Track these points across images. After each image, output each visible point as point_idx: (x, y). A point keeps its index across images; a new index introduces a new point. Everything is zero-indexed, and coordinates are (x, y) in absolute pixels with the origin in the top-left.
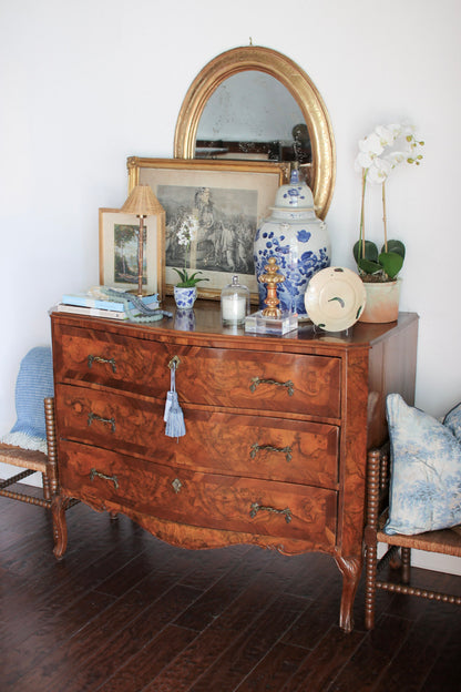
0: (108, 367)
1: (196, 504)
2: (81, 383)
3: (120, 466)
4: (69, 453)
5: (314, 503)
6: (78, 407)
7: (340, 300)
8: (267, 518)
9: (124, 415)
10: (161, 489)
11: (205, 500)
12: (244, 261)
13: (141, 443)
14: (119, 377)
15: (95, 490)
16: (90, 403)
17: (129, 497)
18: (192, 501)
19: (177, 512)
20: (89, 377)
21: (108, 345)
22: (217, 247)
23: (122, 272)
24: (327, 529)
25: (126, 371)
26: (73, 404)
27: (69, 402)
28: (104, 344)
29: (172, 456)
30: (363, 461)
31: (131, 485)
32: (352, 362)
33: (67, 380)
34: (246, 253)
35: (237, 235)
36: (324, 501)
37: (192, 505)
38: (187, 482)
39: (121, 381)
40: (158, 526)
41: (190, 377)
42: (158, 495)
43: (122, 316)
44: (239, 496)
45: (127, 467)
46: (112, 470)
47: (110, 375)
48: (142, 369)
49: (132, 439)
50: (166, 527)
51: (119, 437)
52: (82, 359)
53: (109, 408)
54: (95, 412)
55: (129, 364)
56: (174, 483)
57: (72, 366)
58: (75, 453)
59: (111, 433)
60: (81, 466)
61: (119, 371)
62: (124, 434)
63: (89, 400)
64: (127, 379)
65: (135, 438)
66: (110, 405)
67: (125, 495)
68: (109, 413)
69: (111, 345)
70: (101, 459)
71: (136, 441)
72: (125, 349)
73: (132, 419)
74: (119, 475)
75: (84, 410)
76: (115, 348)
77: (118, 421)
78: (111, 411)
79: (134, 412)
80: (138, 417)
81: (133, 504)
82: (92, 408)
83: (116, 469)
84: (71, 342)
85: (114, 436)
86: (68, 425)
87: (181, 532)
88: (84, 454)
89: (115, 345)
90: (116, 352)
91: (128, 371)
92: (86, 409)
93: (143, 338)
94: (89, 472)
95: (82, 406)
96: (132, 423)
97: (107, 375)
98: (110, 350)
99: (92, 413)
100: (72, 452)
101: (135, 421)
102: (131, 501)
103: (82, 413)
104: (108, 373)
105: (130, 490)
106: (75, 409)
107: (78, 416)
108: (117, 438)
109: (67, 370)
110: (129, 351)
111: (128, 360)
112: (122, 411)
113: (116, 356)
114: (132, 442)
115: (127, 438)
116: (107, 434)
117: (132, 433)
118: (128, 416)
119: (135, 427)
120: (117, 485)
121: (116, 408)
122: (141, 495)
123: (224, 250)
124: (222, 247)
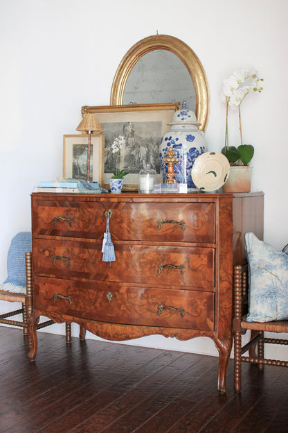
0: (66, 223)
1: (122, 309)
2: (49, 237)
3: (73, 289)
4: (40, 285)
5: (199, 303)
6: (47, 253)
7: (214, 173)
8: (169, 315)
9: (76, 253)
10: (100, 300)
11: (128, 305)
12: (153, 165)
13: (86, 271)
14: (74, 229)
15: (56, 308)
16: (55, 249)
17: (78, 309)
18: (119, 307)
19: (110, 315)
20: (54, 232)
21: (67, 209)
22: (137, 158)
23: (77, 174)
24: (208, 319)
25: (78, 224)
26: (44, 251)
27: (41, 250)
28: (64, 208)
29: (107, 277)
30: (231, 272)
31: (80, 300)
32: (222, 205)
33: (40, 236)
34: (155, 160)
35: (149, 150)
36: (206, 300)
37: (120, 309)
38: (116, 293)
39: (75, 232)
41: (119, 223)
42: (97, 305)
43: (77, 191)
44: (150, 301)
45: (77, 289)
46: (68, 293)
47: (68, 229)
48: (88, 221)
49: (81, 269)
50: (102, 327)
51: (73, 269)
52: (50, 221)
53: (66, 251)
54: (58, 255)
55: (80, 219)
56: (108, 295)
57: (44, 226)
58: (44, 284)
59: (67, 267)
60: (48, 292)
61: (73, 225)
62: (76, 267)
63: (54, 247)
64: (79, 229)
65: (83, 268)
66: (67, 249)
67: (76, 308)
68: (67, 254)
69: (69, 209)
70: (61, 286)
71: (83, 270)
72: (77, 210)
73: (81, 256)
74: (72, 295)
75: (50, 254)
76: (71, 210)
77: (72, 258)
78: (68, 252)
79: (83, 251)
80: (85, 253)
81: (81, 313)
82: (56, 252)
83: (70, 291)
84: (44, 210)
85: (69, 269)
86: (40, 265)
87: (112, 329)
88: (50, 285)
89: (72, 208)
90: (71, 213)
91: (80, 224)
92: (52, 253)
93: (89, 201)
94: (53, 296)
95: (50, 252)
96: (81, 258)
97: (66, 229)
98: (68, 212)
99: (56, 256)
100: (42, 284)
101: (83, 256)
102: (80, 311)
103: (49, 257)
104: (67, 227)
105: (79, 304)
106: (45, 254)
107: (47, 259)
108: (71, 270)
109: (40, 230)
110: (80, 211)
111: (79, 217)
112: (75, 251)
113: (72, 215)
114: (81, 271)
115: (78, 269)
116: (65, 268)
117: (81, 265)
118: (79, 254)
119: (83, 261)
120: (71, 302)
121: (71, 250)
122: (86, 307)
123: (141, 160)
124: (139, 158)
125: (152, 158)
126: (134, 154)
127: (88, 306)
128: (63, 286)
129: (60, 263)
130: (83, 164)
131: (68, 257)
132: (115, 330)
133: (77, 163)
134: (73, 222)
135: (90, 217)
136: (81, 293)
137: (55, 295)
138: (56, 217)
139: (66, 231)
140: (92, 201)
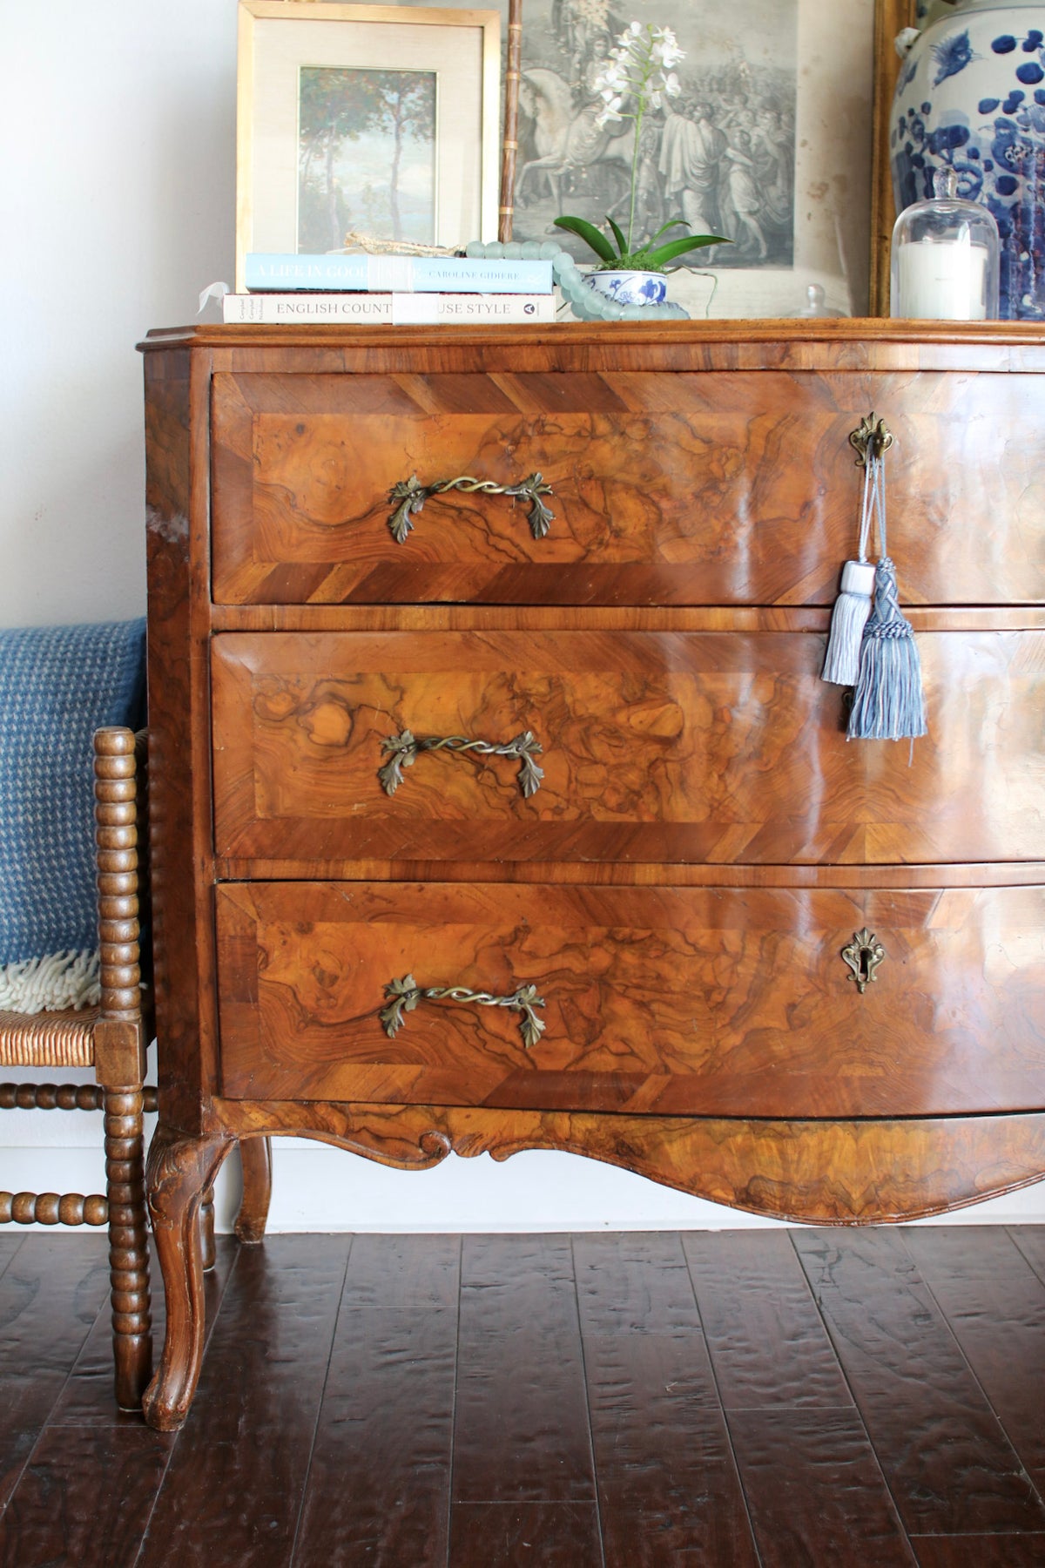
0: (501, 521)
2: (346, 615)
3: (559, 934)
4: (266, 935)
6: (329, 722)
9: (594, 708)
12: (752, 223)
13: (680, 812)
14: (567, 552)
15: (403, 1075)
16: (400, 691)
17: (603, 1062)
19: (859, 1071)
20: (390, 584)
21: (509, 423)
22: (646, 179)
25: (604, 518)
26: (302, 710)
27: (281, 706)
29: (845, 840)
31: (622, 1007)
33: (268, 614)
34: (758, 194)
35: (721, 139)
38: (907, 933)
39: (578, 568)
40: (747, 1153)
42: (769, 1018)
43: (548, 311)
45: (595, 932)
46: (509, 966)
47: (515, 552)
48: (697, 496)
49: (634, 806)
50: (790, 1150)
51: (557, 811)
52: (359, 507)
53: (502, 696)
54: (425, 727)
55: (627, 487)
56: (852, 951)
57: (300, 544)
58: (305, 929)
59: (512, 803)
60: (334, 979)
61: (565, 525)
62: (589, 793)
63: (392, 679)
64: (610, 551)
65: (648, 798)
66: (508, 682)
67: (581, 1058)
68: (505, 717)
69: (523, 421)
70: (449, 927)
71: (654, 808)
72: (603, 427)
73: (638, 718)
74: (552, 975)
75: (360, 728)
76: (548, 429)
77: (556, 743)
78: (518, 704)
79: (647, 686)
80: (672, 701)
81: (625, 1085)
82: (406, 712)
83: (533, 955)
84: (302, 441)
85: (525, 814)
86: (271, 807)
87: (860, 1156)
88: (351, 926)
89: (550, 418)
90: (549, 448)
91: (621, 514)
92: (374, 720)
93: (702, 367)
94: (379, 999)
95: (352, 712)
96: (638, 737)
97: (494, 556)
98: (516, 443)
99: (408, 736)
100: (288, 925)
101: (654, 723)
102: (615, 1076)
103: (347, 744)
104: (503, 545)
105: (612, 1030)
106: (310, 731)
107: (327, 759)
108: (547, 817)
109: (269, 569)
110: (628, 431)
111: (622, 470)
112: (579, 695)
113: (554, 462)
114: (634, 819)
115: (603, 804)
116: (486, 812)
117: (633, 777)
118: (614, 711)
119: (654, 750)
120: (539, 1024)
121: (543, 688)
122: (676, 1040)
123: (670, 190)
124: (662, 180)
125: (738, 182)
126: (629, 156)
127: (686, 1035)
128: (467, 928)
129: (447, 778)
130: (369, 188)
131: (522, 736)
132: (880, 1162)
133: (330, 182)
134: (559, 509)
135: (714, 467)
136: (629, 958)
137: (400, 989)
138: (414, 482)
139: (497, 569)
140: (725, 365)
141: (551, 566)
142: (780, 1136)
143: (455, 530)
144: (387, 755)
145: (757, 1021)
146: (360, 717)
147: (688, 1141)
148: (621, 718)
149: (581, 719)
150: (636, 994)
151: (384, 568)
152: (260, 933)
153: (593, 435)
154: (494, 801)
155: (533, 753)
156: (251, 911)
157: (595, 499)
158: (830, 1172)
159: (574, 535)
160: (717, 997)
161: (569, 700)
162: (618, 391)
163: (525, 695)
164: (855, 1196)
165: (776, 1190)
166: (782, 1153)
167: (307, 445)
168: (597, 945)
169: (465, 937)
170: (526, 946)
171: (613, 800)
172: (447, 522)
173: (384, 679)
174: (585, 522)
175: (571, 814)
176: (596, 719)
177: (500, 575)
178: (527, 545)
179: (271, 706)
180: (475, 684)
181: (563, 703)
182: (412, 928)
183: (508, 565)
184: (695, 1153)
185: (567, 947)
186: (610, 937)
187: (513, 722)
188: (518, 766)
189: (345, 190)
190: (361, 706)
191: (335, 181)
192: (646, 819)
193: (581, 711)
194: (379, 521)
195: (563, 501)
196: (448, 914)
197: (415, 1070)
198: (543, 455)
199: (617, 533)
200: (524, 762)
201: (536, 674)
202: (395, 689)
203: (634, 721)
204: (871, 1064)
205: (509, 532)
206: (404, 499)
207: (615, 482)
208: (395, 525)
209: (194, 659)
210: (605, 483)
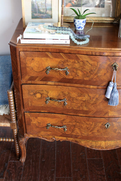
1: (117, 132)
3: (69, 120)
4: (32, 118)
6: (38, 96)
9: (74, 96)
10: (97, 128)
13: (85, 109)
14: (71, 77)
15: (49, 133)
16: (48, 92)
20: (46, 79)
21: (63, 60)
23: (36, 13)
25: (76, 73)
26: (35, 94)
27: (32, 94)
28: (59, 60)
29: (106, 113)
33: (30, 82)
37: (115, 132)
38: (114, 123)
39: (72, 79)
40: (91, 143)
45: (73, 121)
46: (62, 123)
47: (64, 77)
48: (90, 72)
49: (79, 108)
50: (97, 143)
51: (69, 107)
52: (42, 69)
53: (62, 94)
54: (51, 97)
55: (80, 70)
56: (106, 125)
57: (33, 74)
58: (36, 118)
59: (63, 106)
60: (40, 123)
61: (71, 74)
62: (73, 106)
63: (47, 91)
64: (77, 78)
65: (81, 107)
66: (63, 92)
67: (71, 133)
68: (62, 96)
69: (65, 60)
70: (55, 119)
71: (82, 108)
72: (76, 62)
73: (80, 98)
74: (68, 125)
75: (42, 96)
76: (68, 61)
77: (69, 100)
78: (64, 95)
79: (81, 94)
80: (85, 96)
81: (77, 136)
82: (49, 95)
83: (65, 122)
84: (33, 61)
85: (65, 107)
86: (31, 105)
87: (105, 144)
88: (42, 118)
89: (69, 60)
90: (68, 64)
91: (79, 73)
92: (44, 95)
93: (91, 54)
94: (46, 125)
95: (42, 94)
96: (80, 100)
97: (61, 77)
98: (64, 63)
99: (49, 98)
100: (34, 117)
101: (82, 99)
102: (75, 135)
103: (41, 98)
104: (62, 76)
105: (75, 131)
106: (36, 96)
107: (38, 100)
108: (68, 108)
109: (29, 77)
110: (80, 62)
111: (79, 68)
112: (72, 95)
113: (69, 66)
114: (79, 109)
115: (75, 107)
116: (60, 107)
117: (79, 105)
118: (77, 97)
119: (82, 102)
120: (66, 130)
121: (67, 93)
122: (83, 133)
127: (85, 132)
128: (57, 119)
129: (54, 103)
130: (42, 3)
131: (64, 99)
132: (107, 144)
133: (36, 2)
134: (70, 72)
135: (92, 68)
136: (78, 124)
137: (49, 125)
138: (49, 67)
139: (61, 78)
140: (95, 55)
141: (68, 79)
142: (96, 142)
143: (55, 73)
144: (46, 100)
145: (94, 131)
146: (42, 95)
147: (84, 142)
148: (78, 98)
149: (72, 98)
150: (79, 128)
151: (45, 77)
152: (31, 118)
153: (75, 63)
154: (61, 106)
155: (66, 101)
156: (29, 116)
157: (75, 71)
158: (101, 145)
159: (72, 75)
160: (89, 129)
161: (71, 95)
162: (79, 57)
163: (65, 94)
164: (104, 147)
165: (95, 147)
166: (96, 143)
167: (34, 61)
168: (73, 122)
169: (57, 120)
170: (65, 121)
171: (76, 107)
172: (54, 72)
173: (46, 91)
174: (73, 74)
175: (71, 108)
176: (74, 98)
177: (61, 79)
178: (65, 76)
179: (30, 93)
180: (58, 92)
181: (70, 96)
182: (50, 118)
183: (62, 78)
184: (85, 142)
185: (70, 122)
186: (75, 121)
187: (63, 97)
188: (64, 102)
189: (38, 4)
190: (43, 94)
191: (37, 2)
192: (81, 109)
193: (72, 96)
194: (44, 71)
195: (70, 71)
196: (55, 117)
197: (51, 132)
198: (68, 65)
199: (78, 76)
200: (65, 102)
201: (66, 92)
202: (47, 92)
203: (79, 98)
204: (108, 136)
205: (63, 74)
206: (48, 69)
207: (78, 69)
208: (47, 72)
209: (20, 87)
210: (77, 69)
